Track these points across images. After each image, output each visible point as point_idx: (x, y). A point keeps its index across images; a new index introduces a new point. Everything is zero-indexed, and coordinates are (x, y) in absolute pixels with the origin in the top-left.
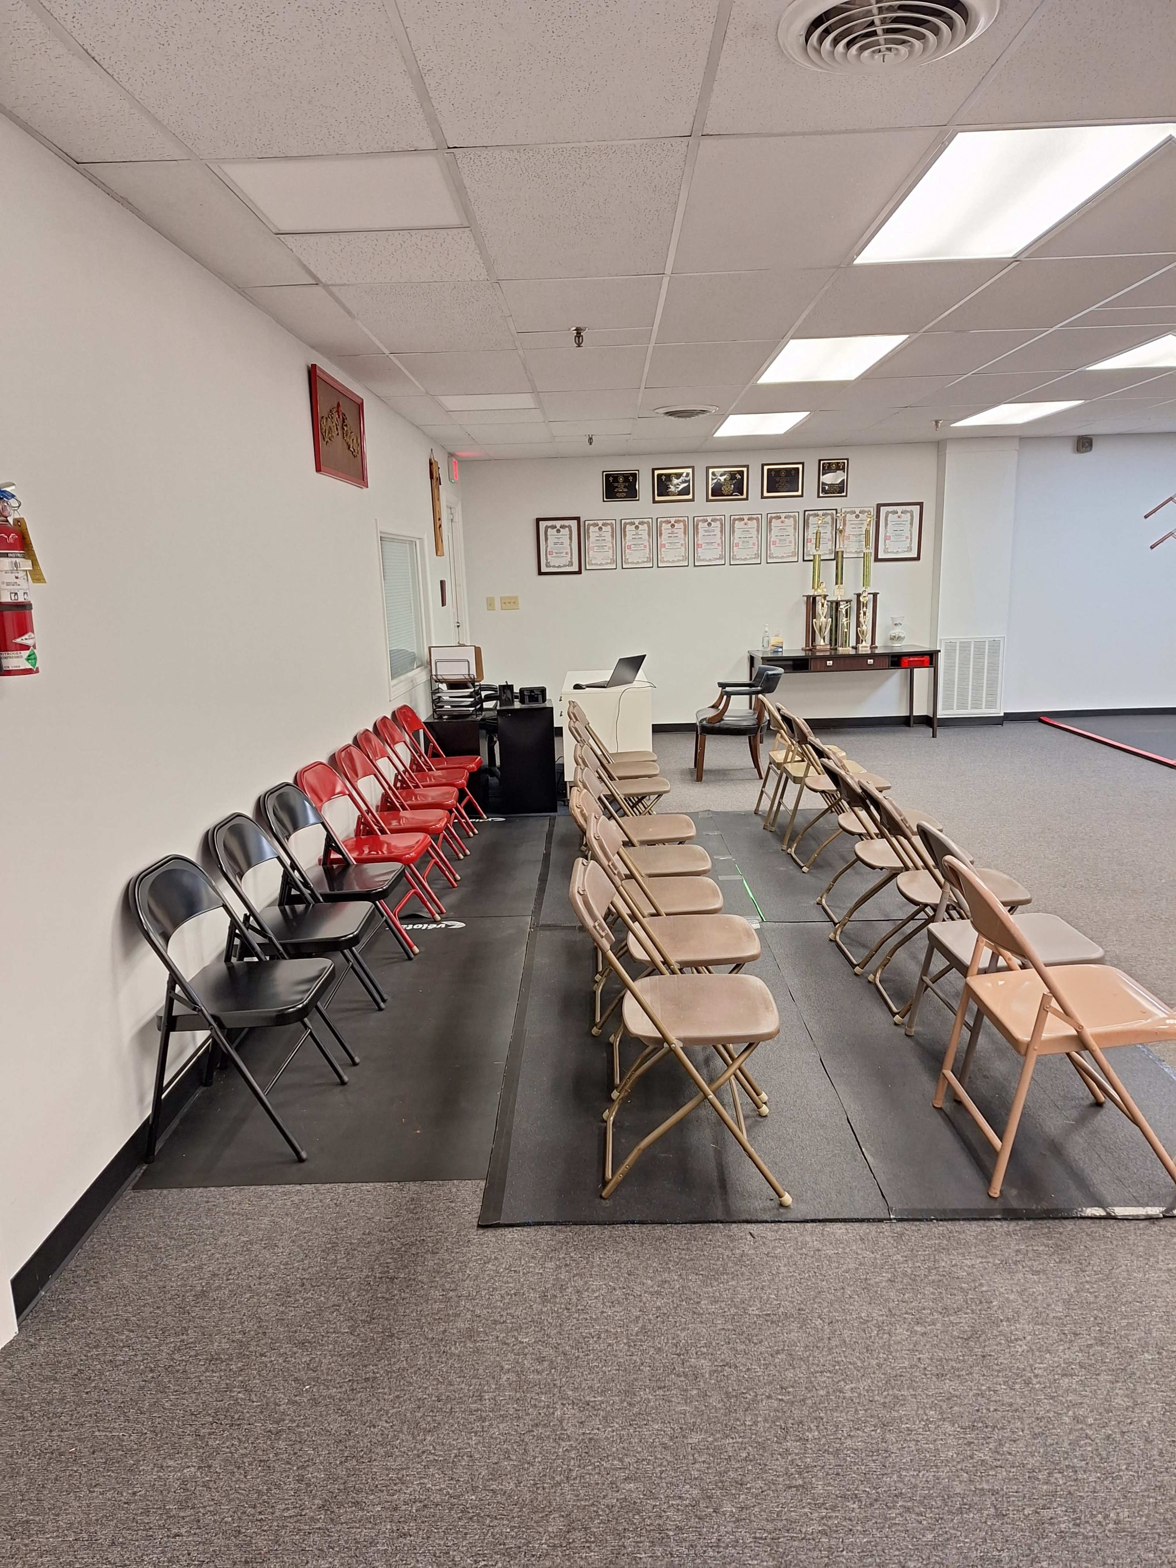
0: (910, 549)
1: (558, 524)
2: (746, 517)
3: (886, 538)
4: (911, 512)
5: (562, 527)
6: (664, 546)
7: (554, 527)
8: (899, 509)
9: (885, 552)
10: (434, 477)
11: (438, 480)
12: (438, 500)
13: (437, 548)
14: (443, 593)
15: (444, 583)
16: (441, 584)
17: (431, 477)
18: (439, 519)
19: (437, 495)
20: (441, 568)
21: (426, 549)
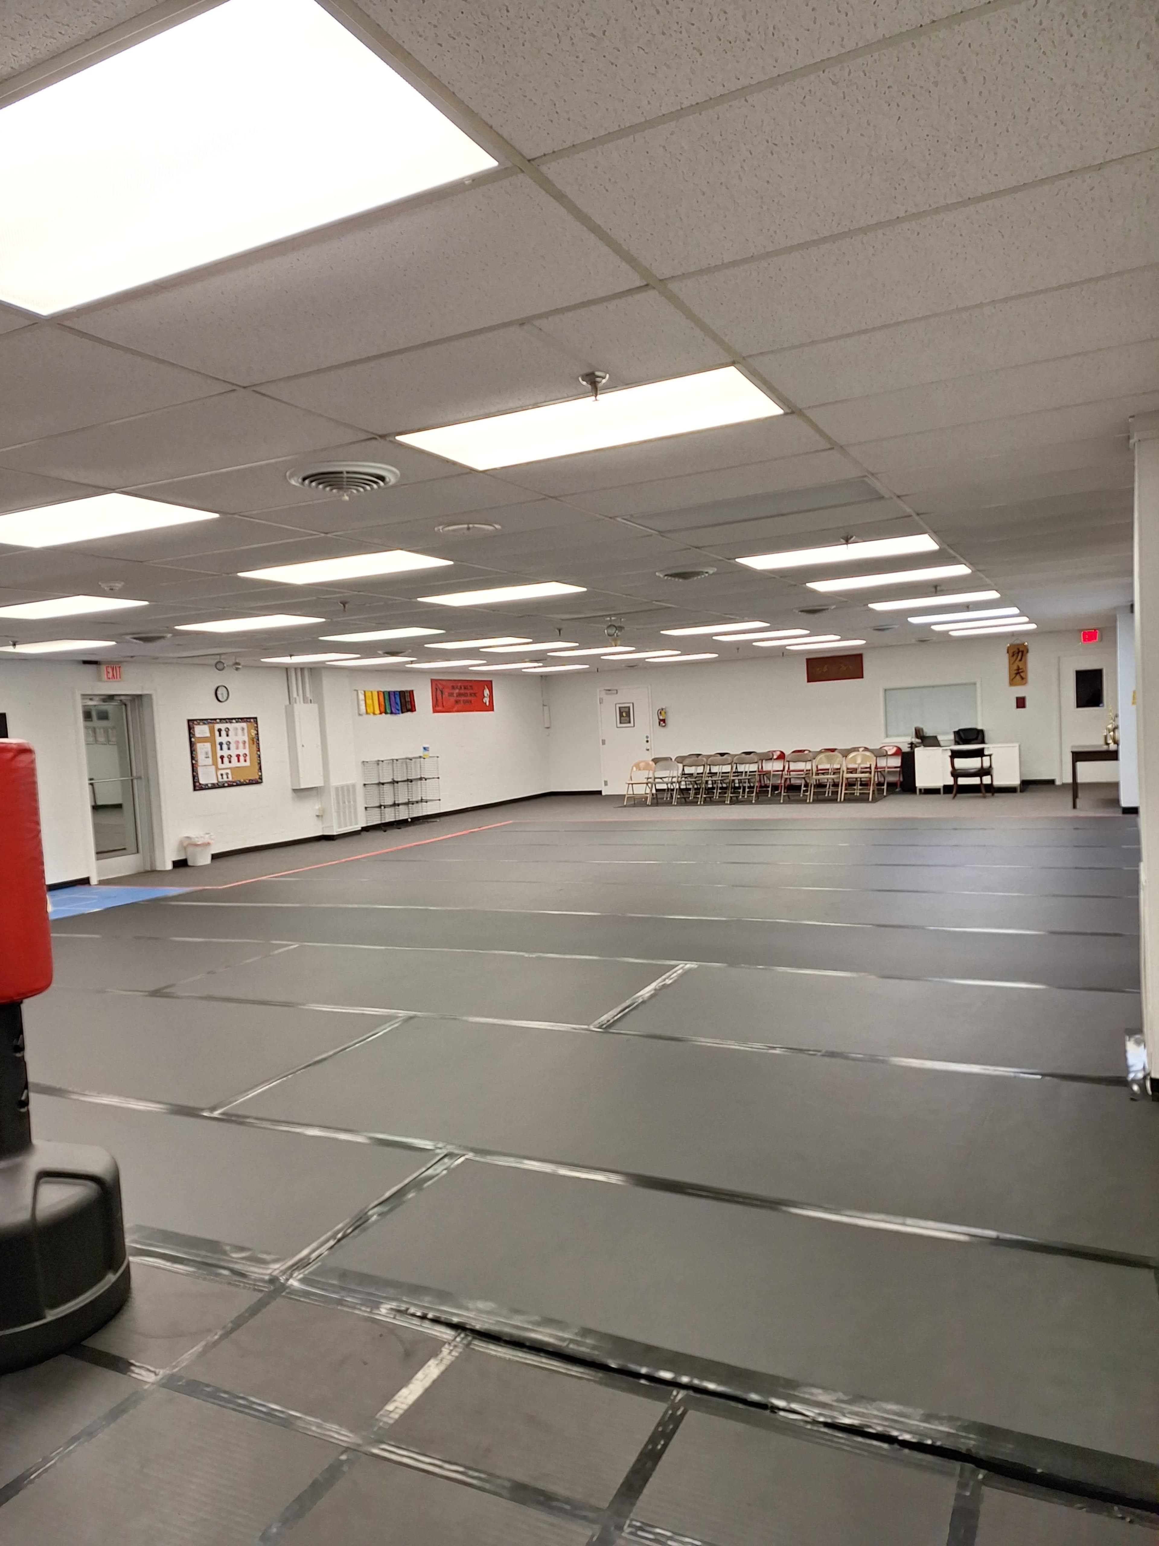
10: (1011, 652)
11: (1023, 652)
12: (1021, 660)
13: (1012, 682)
14: (1021, 703)
15: (1018, 707)
16: (1018, 699)
17: (1008, 652)
18: (1018, 669)
19: (1019, 658)
20: (1019, 691)
21: (979, 686)
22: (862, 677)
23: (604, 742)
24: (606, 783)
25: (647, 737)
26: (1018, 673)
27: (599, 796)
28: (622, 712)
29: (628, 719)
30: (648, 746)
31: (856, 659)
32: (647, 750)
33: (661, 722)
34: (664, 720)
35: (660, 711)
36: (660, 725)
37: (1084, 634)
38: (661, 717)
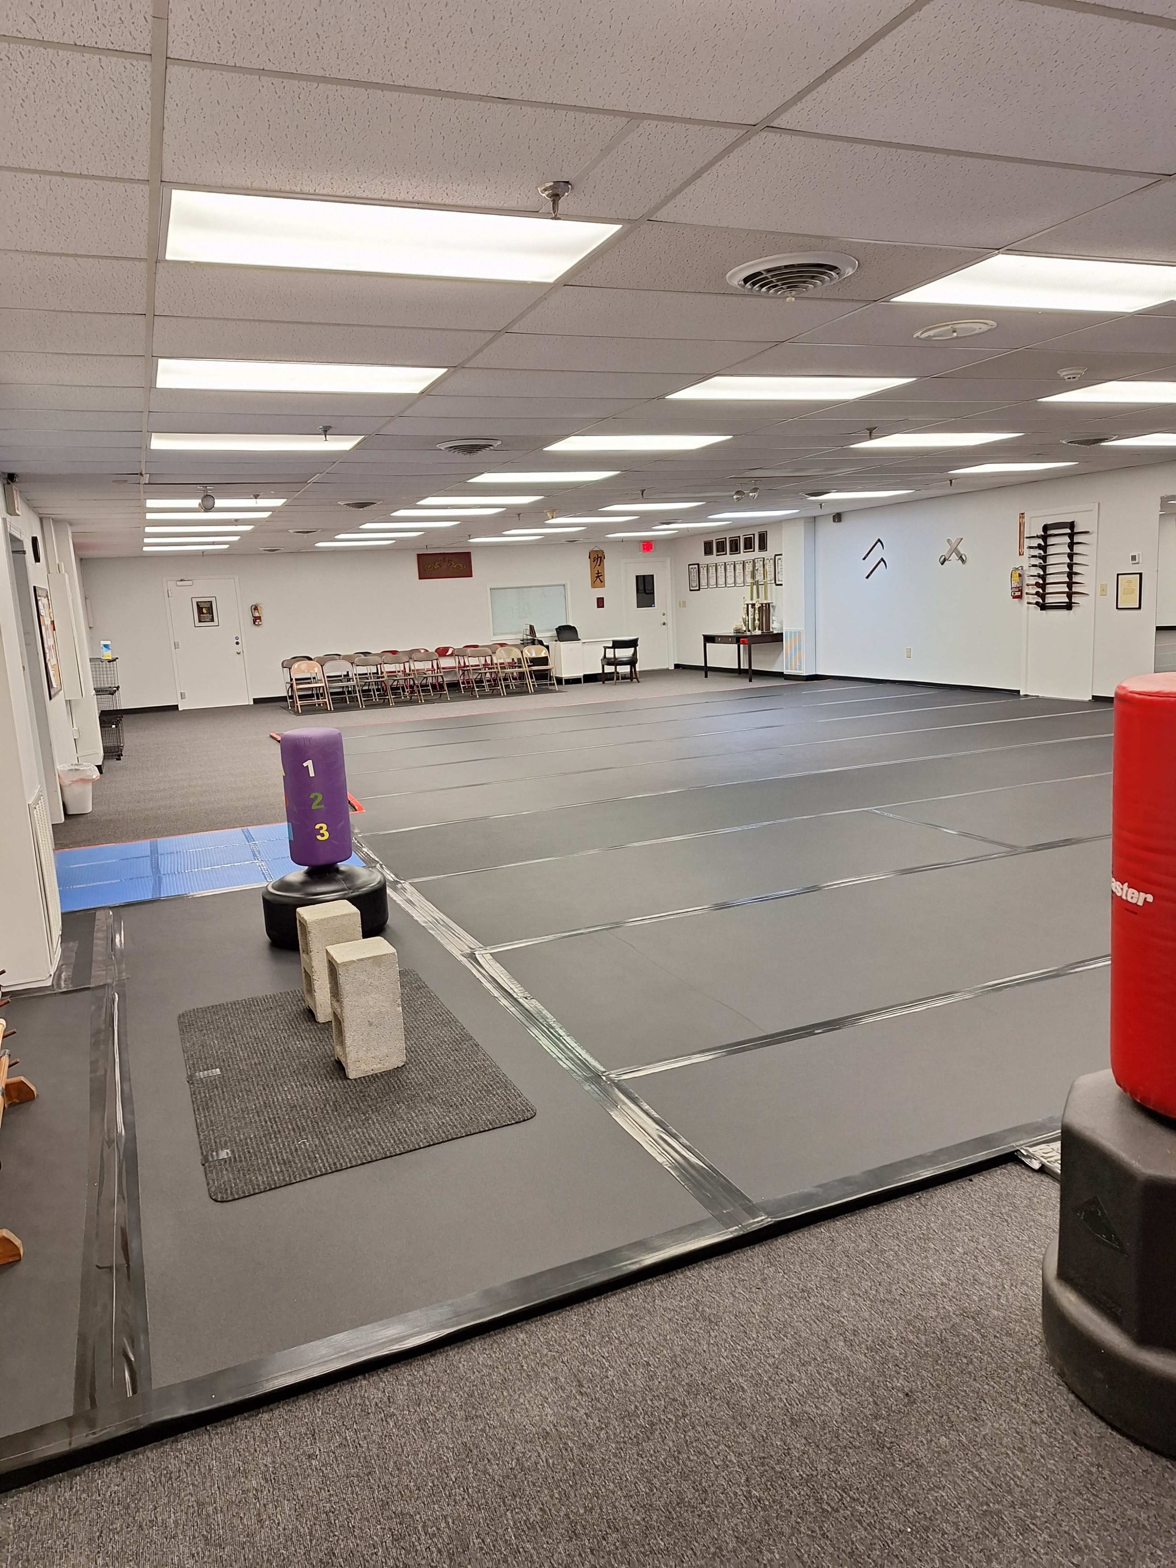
1: (693, 567)
2: (739, 563)
3: (778, 573)
5: (695, 568)
6: (719, 577)
10: (592, 557)
11: (601, 557)
12: (600, 565)
13: (594, 585)
14: (600, 603)
15: (603, 599)
16: (598, 599)
17: (590, 558)
18: (598, 573)
19: (598, 564)
20: (599, 593)
21: (568, 587)
22: (471, 576)
23: (176, 646)
24: (183, 696)
25: (237, 638)
26: (598, 577)
27: (176, 712)
28: (202, 608)
29: (210, 616)
30: (238, 648)
31: (466, 557)
32: (238, 653)
33: (256, 620)
34: (259, 618)
35: (253, 607)
36: (254, 623)
37: (643, 545)
38: (257, 615)
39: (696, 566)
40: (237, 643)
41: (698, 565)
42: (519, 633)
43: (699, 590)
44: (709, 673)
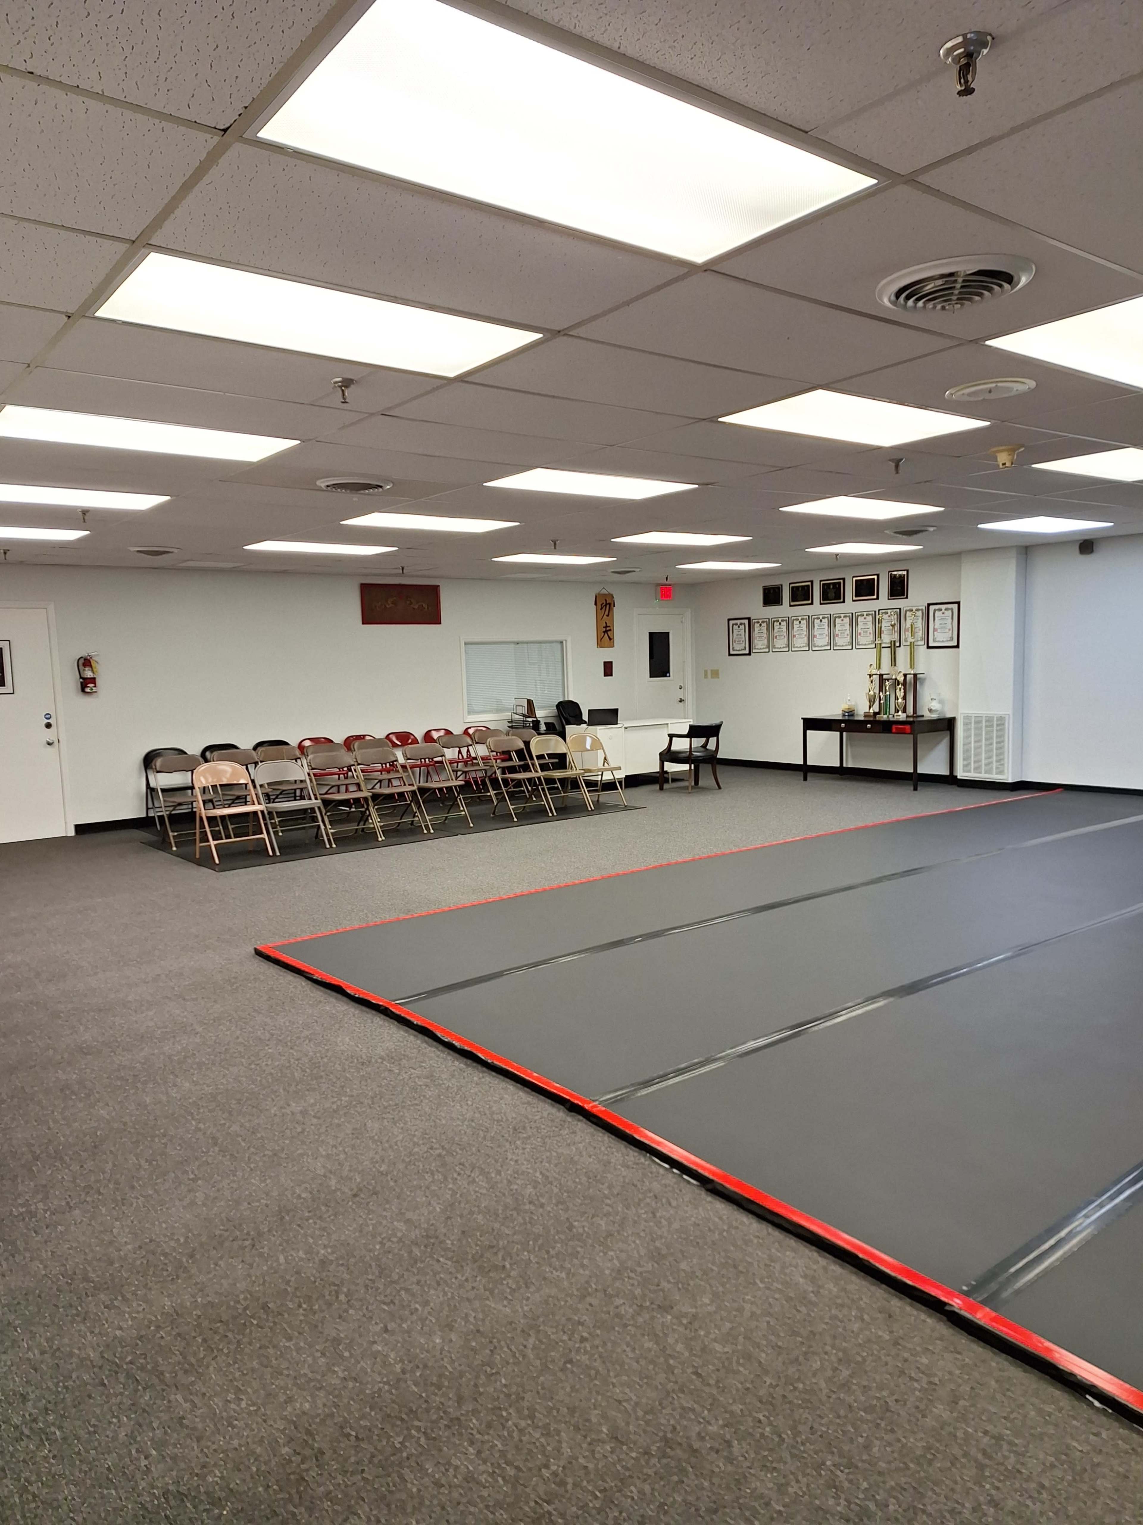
0: (952, 639)
1: (739, 622)
2: (842, 616)
3: (935, 630)
4: (952, 609)
5: (741, 624)
6: (794, 636)
7: (736, 624)
8: (943, 607)
9: (934, 641)
10: (599, 604)
11: (610, 604)
12: (608, 616)
13: (600, 643)
14: (608, 668)
15: (611, 663)
16: (605, 664)
17: (596, 604)
18: (606, 627)
19: (607, 613)
20: (607, 654)
21: (569, 645)
22: (441, 623)
25: (48, 716)
26: (606, 632)
30: (50, 735)
31: (431, 594)
32: (49, 744)
33: (86, 685)
34: (93, 680)
35: (82, 661)
36: (83, 690)
37: (662, 590)
38: (89, 674)
39: (746, 622)
40: (48, 726)
41: (749, 619)
42: (507, 710)
43: (749, 654)
44: (809, 774)
